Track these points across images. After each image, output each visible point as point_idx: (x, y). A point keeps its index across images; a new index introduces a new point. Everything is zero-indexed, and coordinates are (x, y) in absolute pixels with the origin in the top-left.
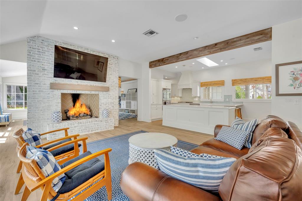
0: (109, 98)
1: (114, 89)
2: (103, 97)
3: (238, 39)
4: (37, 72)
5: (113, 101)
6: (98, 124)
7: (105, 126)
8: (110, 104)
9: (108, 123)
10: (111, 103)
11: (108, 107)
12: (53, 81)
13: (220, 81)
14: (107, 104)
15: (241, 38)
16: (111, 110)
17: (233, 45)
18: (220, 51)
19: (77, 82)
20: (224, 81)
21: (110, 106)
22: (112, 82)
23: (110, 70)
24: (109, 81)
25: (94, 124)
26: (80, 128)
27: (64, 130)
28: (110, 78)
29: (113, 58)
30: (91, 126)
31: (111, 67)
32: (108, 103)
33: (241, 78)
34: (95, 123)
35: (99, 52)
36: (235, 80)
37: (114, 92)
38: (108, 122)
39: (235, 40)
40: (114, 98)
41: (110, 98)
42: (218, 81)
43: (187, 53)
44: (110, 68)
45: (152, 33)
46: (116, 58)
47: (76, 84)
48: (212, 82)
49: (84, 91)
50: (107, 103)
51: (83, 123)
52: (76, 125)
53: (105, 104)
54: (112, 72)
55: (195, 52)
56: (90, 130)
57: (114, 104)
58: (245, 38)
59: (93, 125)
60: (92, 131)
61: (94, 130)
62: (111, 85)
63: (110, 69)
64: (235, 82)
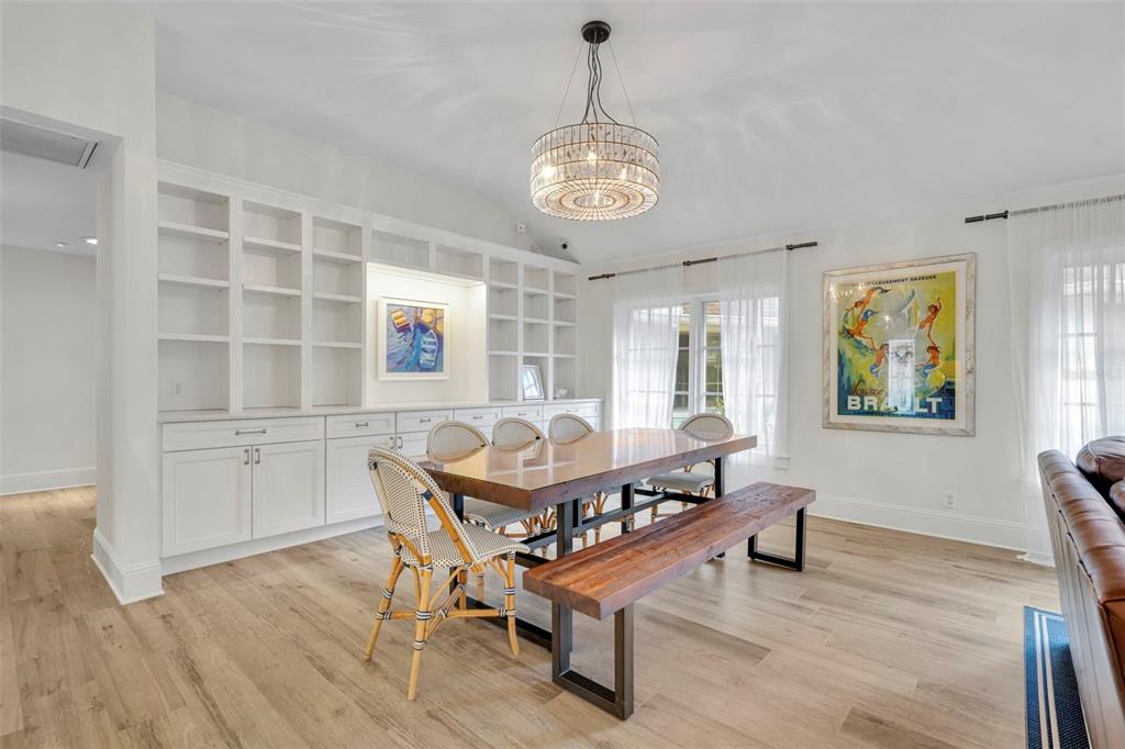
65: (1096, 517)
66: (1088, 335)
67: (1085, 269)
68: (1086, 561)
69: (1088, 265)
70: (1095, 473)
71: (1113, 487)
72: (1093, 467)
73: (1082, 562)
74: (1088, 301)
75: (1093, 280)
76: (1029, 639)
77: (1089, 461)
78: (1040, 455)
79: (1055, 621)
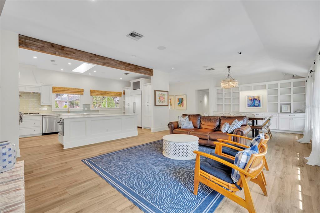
3: (141, 68)
13: (79, 89)
15: (143, 68)
17: (139, 71)
18: (132, 71)
20: (83, 90)
33: (98, 90)
36: (94, 91)
39: (140, 67)
42: (77, 89)
43: (104, 58)
45: (133, 35)
48: (70, 88)
55: (112, 62)
58: (144, 69)
64: (93, 92)
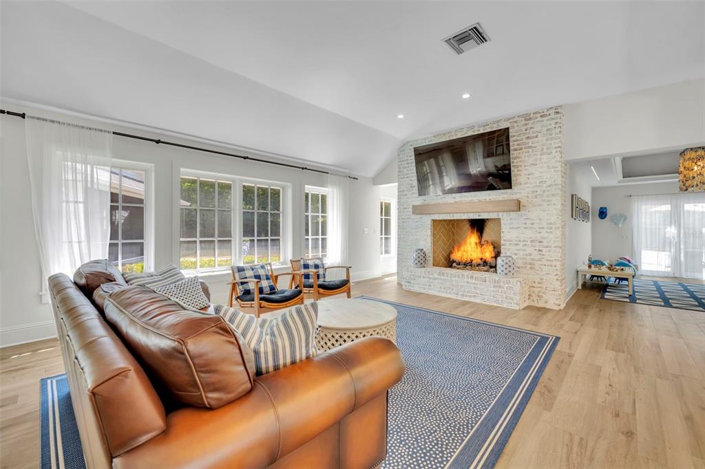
0: (526, 228)
1: (545, 203)
2: (508, 227)
4: (405, 193)
5: (538, 236)
6: (477, 284)
7: (492, 293)
8: (529, 243)
9: (500, 290)
10: (532, 241)
11: (525, 250)
12: (422, 201)
14: (522, 244)
16: (533, 260)
19: (455, 198)
21: (529, 250)
22: (538, 184)
23: (531, 153)
24: (526, 183)
25: (468, 282)
26: (442, 284)
27: (345, 269)
28: (529, 174)
29: (539, 119)
30: (462, 286)
31: (533, 145)
32: (524, 241)
34: (470, 280)
35: (498, 121)
37: (544, 211)
38: (500, 287)
40: (543, 228)
41: (531, 228)
44: (531, 147)
46: (552, 112)
47: (453, 201)
49: (466, 214)
50: (520, 241)
51: (447, 276)
52: (436, 276)
53: (514, 242)
54: (539, 156)
56: (460, 293)
57: (545, 244)
59: (465, 284)
60: (463, 295)
61: (466, 295)
62: (533, 192)
63: (530, 150)
65: (86, 318)
66: (80, 202)
67: (78, 164)
68: (79, 357)
69: (79, 163)
70: (84, 285)
71: (95, 292)
72: (83, 281)
73: (76, 358)
74: (79, 185)
75: (82, 174)
76: (44, 403)
77: (81, 278)
78: (50, 278)
79: (61, 380)
